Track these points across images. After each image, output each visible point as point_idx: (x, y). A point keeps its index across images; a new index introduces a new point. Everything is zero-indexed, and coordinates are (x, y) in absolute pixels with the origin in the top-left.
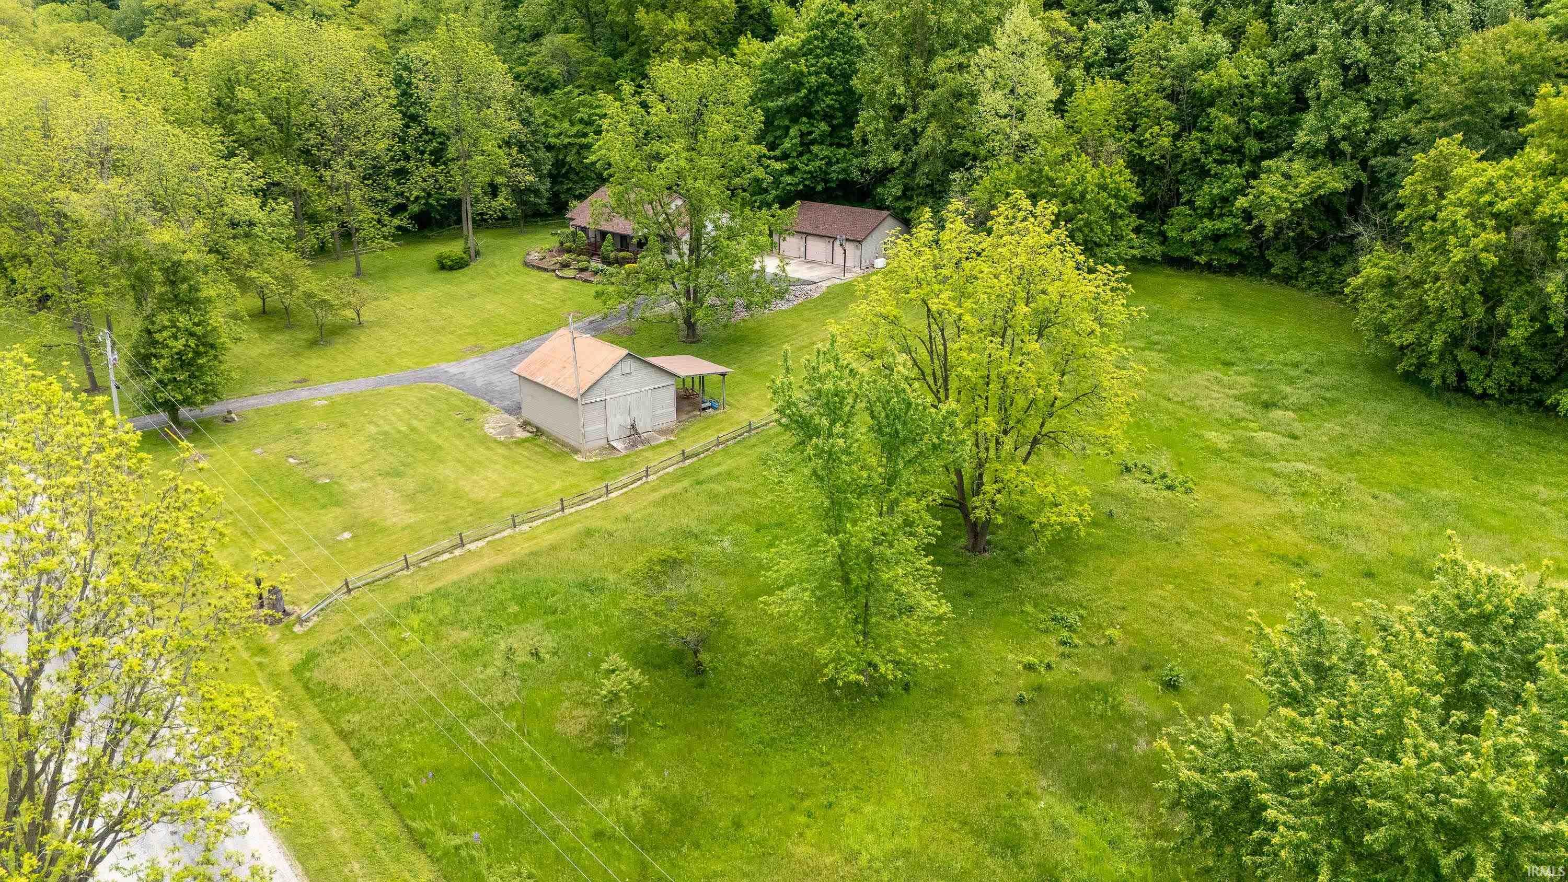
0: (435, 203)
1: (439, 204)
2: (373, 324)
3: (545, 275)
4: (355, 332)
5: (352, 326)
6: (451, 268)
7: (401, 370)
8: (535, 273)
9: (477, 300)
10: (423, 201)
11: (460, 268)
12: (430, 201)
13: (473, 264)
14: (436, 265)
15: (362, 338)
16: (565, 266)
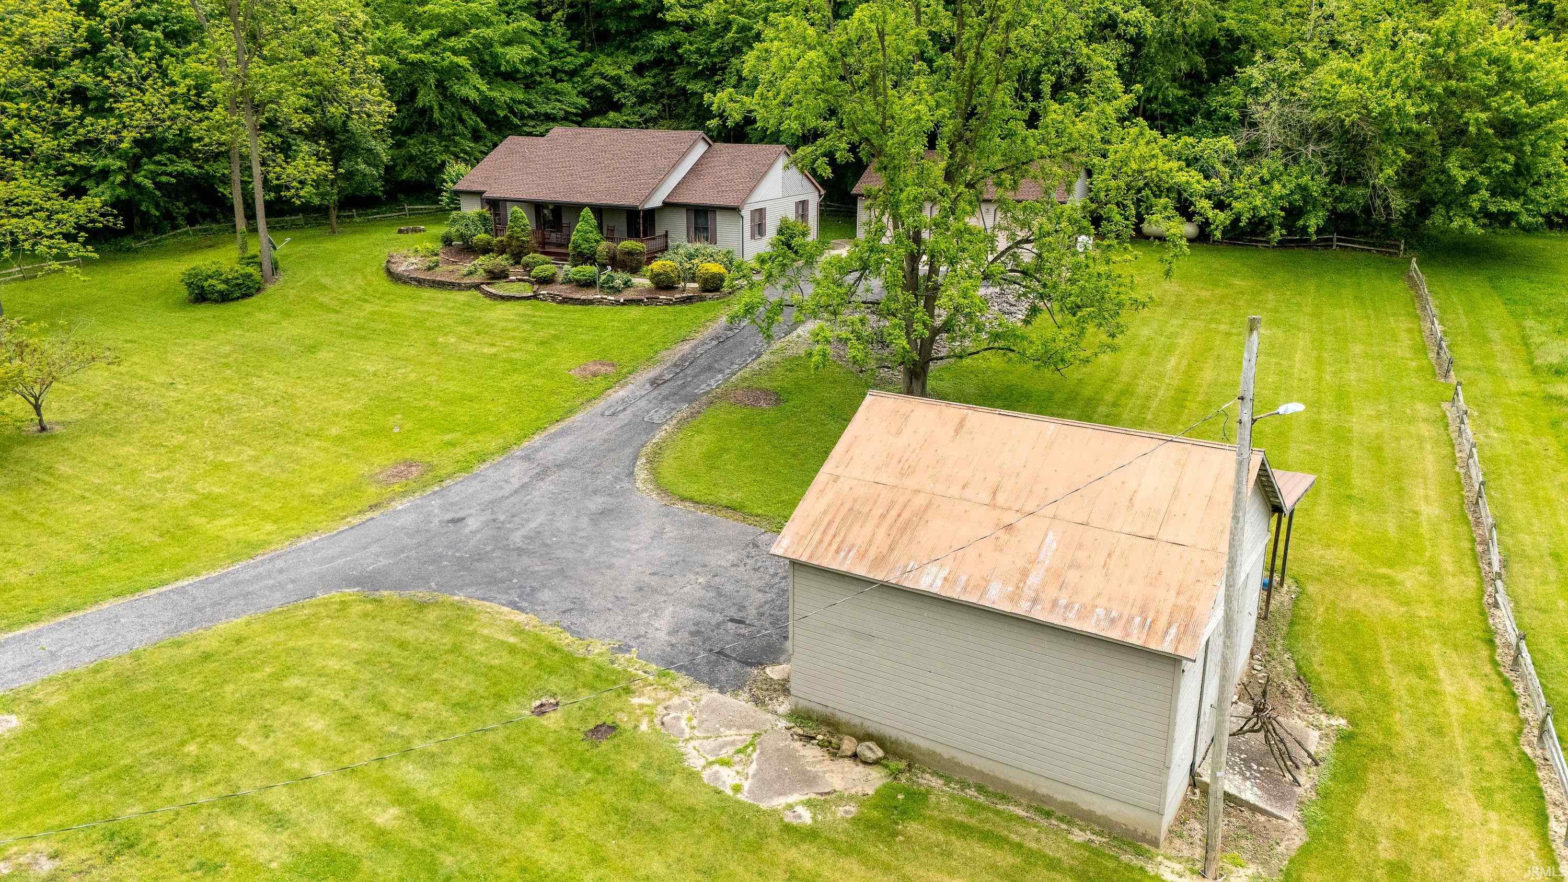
0: (148, 183)
1: (158, 185)
2: (81, 428)
3: (461, 297)
4: (39, 453)
5: (25, 440)
6: (224, 298)
7: (234, 558)
8: (427, 293)
9: (324, 354)
10: (120, 178)
11: (245, 296)
12: (139, 178)
13: (270, 288)
14: (184, 292)
15: (64, 468)
16: (496, 276)
